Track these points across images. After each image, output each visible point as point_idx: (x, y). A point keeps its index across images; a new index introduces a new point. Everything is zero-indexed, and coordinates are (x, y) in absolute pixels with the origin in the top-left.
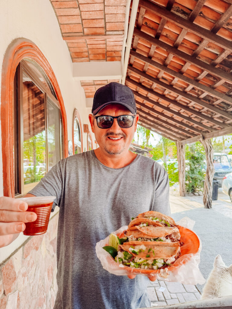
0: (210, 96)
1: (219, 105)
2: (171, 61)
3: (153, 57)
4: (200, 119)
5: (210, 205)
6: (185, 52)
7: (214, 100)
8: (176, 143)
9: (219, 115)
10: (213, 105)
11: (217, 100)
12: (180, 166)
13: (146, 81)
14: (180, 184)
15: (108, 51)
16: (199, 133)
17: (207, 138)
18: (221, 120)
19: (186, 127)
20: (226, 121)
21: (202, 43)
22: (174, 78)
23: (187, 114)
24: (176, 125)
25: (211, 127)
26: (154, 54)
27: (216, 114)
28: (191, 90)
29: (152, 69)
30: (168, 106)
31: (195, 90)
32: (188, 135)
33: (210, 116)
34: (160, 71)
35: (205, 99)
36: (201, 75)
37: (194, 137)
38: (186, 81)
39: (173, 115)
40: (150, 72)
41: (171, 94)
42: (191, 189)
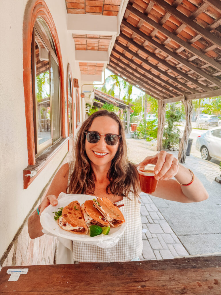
0: (199, 59)
1: (206, 69)
2: (168, 20)
3: (150, 13)
4: (185, 80)
5: (184, 160)
6: (183, 13)
7: (202, 64)
8: (159, 101)
9: (204, 78)
10: (200, 69)
11: (205, 64)
12: (159, 124)
13: (138, 38)
14: (158, 140)
15: (106, 4)
16: (182, 94)
17: (189, 99)
18: (205, 83)
19: (170, 86)
20: (209, 84)
21: (202, 6)
22: (167, 38)
23: (174, 74)
24: (162, 84)
25: (194, 89)
26: (151, 11)
27: (201, 77)
28: (181, 52)
29: (146, 26)
30: (157, 64)
31: (186, 52)
32: (171, 95)
33: (195, 78)
34: (154, 29)
35: (193, 61)
36: (195, 38)
37: (176, 97)
38: (178, 43)
39: (160, 74)
40: (144, 29)
41: (161, 53)
42: (167, 145)
